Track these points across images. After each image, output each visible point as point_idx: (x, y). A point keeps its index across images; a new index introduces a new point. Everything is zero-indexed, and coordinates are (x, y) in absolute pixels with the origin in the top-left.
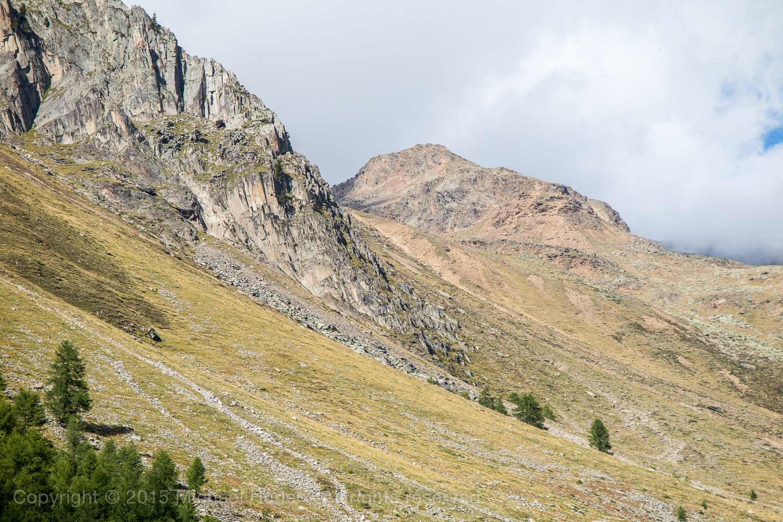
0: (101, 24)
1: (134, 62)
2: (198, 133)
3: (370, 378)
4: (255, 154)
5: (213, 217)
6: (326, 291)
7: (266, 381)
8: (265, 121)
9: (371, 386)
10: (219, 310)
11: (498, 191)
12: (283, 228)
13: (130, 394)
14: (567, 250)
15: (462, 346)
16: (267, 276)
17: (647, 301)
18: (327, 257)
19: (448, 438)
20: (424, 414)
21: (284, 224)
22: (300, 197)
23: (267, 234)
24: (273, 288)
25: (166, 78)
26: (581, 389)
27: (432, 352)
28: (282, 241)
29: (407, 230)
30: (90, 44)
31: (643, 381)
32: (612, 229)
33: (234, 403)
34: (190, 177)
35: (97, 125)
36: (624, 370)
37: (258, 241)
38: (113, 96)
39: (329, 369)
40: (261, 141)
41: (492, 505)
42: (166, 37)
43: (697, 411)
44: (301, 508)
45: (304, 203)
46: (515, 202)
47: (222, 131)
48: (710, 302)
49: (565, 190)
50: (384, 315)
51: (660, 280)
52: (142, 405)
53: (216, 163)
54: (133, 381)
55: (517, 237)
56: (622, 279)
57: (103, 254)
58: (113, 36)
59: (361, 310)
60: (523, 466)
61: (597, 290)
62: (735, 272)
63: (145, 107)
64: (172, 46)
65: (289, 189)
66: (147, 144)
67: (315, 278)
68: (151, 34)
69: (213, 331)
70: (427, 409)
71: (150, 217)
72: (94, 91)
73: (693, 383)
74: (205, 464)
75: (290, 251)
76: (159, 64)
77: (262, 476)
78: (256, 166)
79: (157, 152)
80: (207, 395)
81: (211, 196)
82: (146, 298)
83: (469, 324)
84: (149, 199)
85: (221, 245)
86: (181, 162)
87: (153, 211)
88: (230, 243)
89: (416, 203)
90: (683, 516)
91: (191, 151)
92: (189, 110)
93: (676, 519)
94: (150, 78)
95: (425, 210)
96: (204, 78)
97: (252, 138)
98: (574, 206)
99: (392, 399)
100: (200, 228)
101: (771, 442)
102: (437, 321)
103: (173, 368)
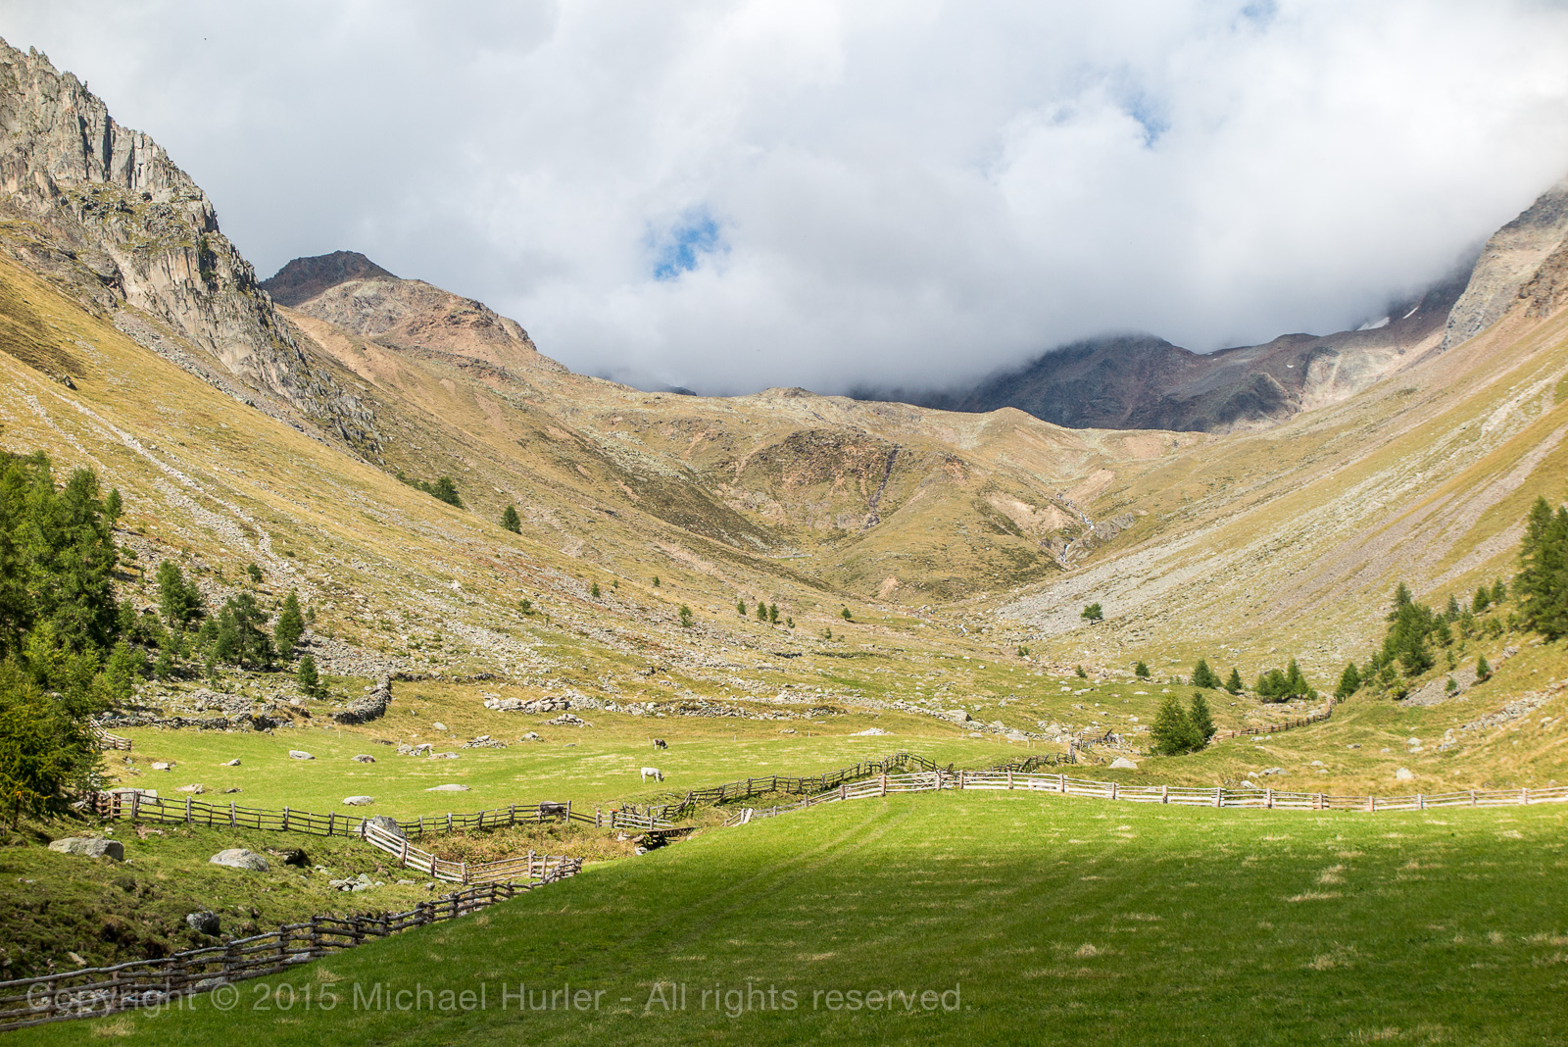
0: (31, 86)
1: (61, 127)
2: (123, 202)
3: (292, 445)
4: (181, 228)
5: (134, 287)
6: (245, 370)
7: (186, 437)
8: (193, 198)
9: (293, 452)
10: (139, 367)
11: (414, 301)
12: (206, 304)
13: (44, 427)
14: (477, 361)
15: (376, 435)
16: (186, 349)
17: (551, 414)
18: (248, 337)
19: (369, 506)
20: (345, 482)
21: (206, 300)
22: (224, 276)
23: (188, 309)
24: (192, 360)
25: (94, 146)
26: (489, 485)
27: (347, 437)
28: (203, 317)
29: (325, 326)
30: (18, 105)
31: (546, 483)
32: (520, 346)
33: (154, 446)
34: (113, 245)
35: (19, 184)
36: (527, 471)
37: (178, 314)
38: (36, 158)
39: (250, 431)
40: (187, 217)
41: (417, 566)
42: (97, 106)
43: (595, 514)
44: (223, 550)
45: (228, 282)
46: (430, 312)
47: (149, 203)
48: (609, 419)
49: (478, 306)
50: (302, 398)
51: (563, 397)
52: (56, 440)
53: (141, 235)
54: (47, 416)
55: (430, 346)
56: (528, 392)
57: (20, 301)
58: (42, 99)
59: (279, 391)
60: (442, 537)
61: (505, 398)
62: (630, 396)
63: (70, 173)
64: (102, 115)
65: (214, 266)
66: (70, 208)
67: (234, 356)
68: (81, 101)
69: (132, 385)
70: (349, 477)
71: (69, 280)
72: (18, 150)
73: (591, 490)
74: (124, 496)
75: (211, 327)
76: (87, 131)
77: (183, 518)
78: (181, 240)
79: (80, 218)
80: (126, 437)
81: (133, 266)
82: (62, 347)
83: (384, 416)
84: (69, 262)
85: (141, 314)
86: (104, 230)
87: (73, 274)
88: (150, 314)
89: (333, 306)
90: (596, 593)
91: (115, 219)
92: (116, 180)
93: (590, 595)
94: (77, 144)
95: (341, 314)
96: (133, 150)
97: (178, 213)
98: (487, 322)
99: (313, 466)
100: (120, 296)
101: (661, 545)
102: (353, 409)
103: (91, 409)
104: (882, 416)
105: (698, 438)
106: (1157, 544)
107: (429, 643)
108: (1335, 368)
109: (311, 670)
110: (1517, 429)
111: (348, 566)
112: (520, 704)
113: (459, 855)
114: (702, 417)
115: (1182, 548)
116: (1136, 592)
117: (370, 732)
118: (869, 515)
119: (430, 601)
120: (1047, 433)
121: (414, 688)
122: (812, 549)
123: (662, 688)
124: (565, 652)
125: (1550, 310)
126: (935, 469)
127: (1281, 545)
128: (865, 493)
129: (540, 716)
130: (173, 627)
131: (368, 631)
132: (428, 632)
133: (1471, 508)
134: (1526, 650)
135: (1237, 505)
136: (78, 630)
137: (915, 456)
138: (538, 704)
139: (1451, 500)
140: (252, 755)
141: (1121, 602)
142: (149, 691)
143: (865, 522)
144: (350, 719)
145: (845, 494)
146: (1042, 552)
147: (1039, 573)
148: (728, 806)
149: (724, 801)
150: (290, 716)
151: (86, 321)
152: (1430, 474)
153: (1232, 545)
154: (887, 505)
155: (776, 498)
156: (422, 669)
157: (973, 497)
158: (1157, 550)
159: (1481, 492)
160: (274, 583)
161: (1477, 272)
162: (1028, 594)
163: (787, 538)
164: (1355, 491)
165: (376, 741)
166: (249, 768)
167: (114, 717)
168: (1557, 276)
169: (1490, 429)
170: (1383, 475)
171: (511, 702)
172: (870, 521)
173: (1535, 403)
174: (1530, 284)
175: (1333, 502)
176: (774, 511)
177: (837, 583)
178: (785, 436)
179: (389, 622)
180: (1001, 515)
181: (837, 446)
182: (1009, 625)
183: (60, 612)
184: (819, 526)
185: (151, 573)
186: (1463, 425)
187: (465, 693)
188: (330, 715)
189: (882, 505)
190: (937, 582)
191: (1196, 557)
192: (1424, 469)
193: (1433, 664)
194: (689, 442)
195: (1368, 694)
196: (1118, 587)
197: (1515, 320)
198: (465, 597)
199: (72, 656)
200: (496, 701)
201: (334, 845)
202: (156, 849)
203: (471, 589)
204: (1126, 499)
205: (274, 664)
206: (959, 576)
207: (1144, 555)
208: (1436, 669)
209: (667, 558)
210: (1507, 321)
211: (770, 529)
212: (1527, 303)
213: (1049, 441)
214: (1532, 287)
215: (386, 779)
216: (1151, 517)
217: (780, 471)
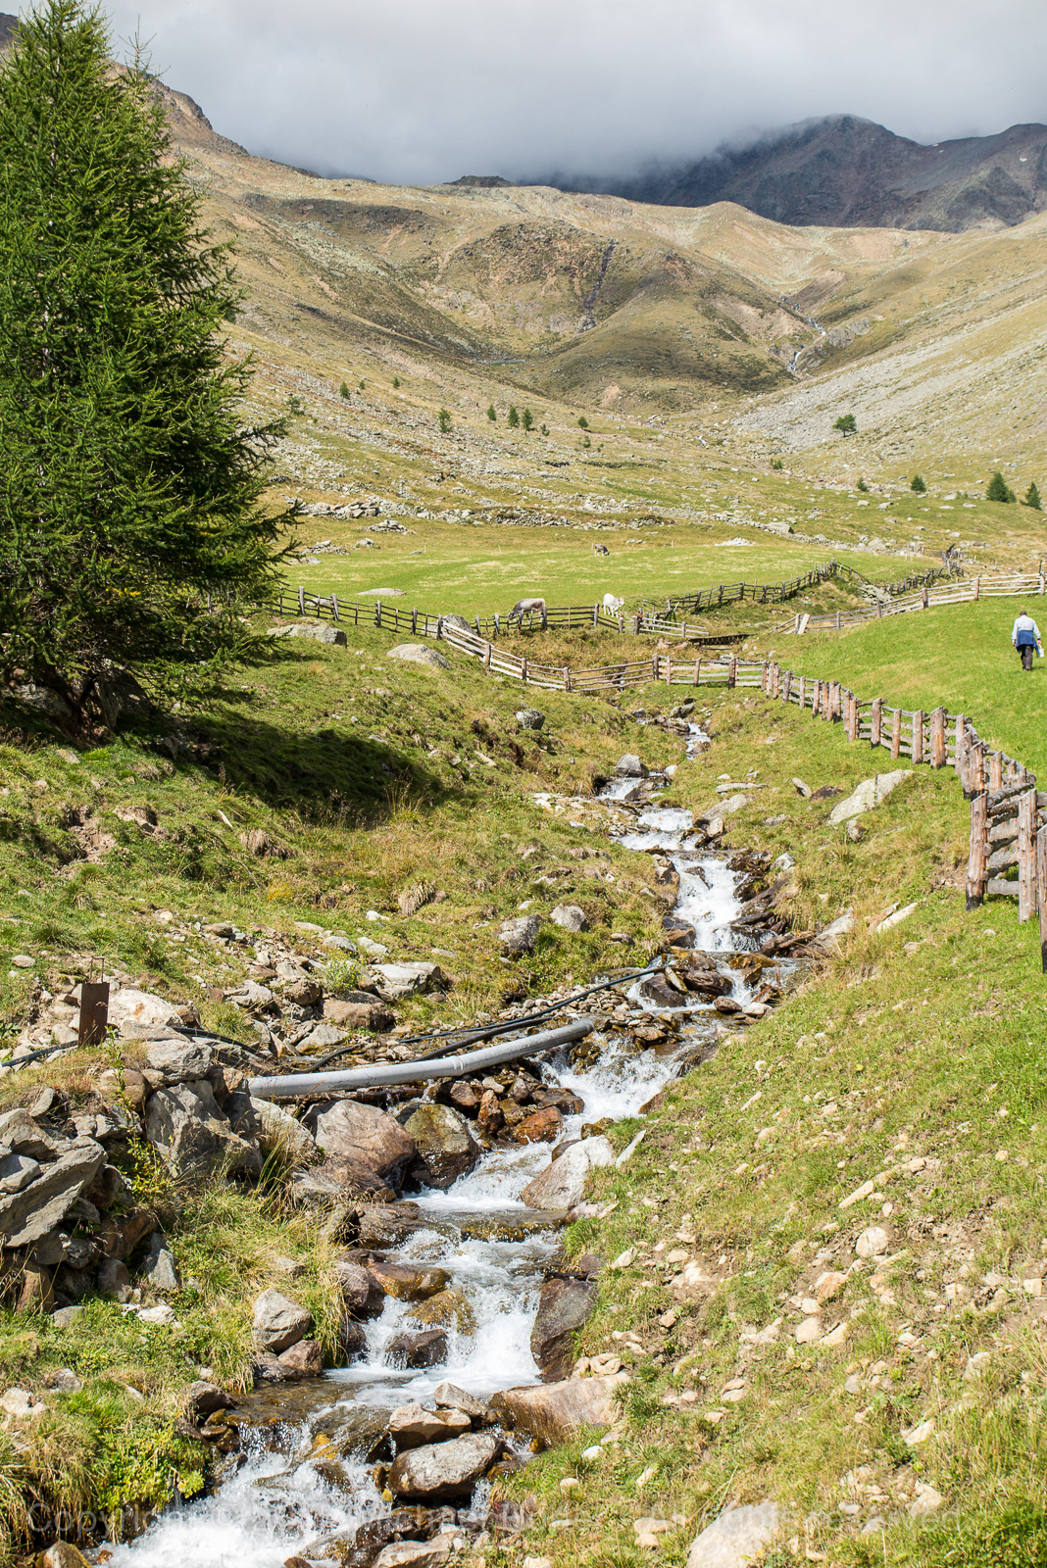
17: (236, 200)
32: (196, 124)
43: (296, 311)
48: (299, 207)
51: (247, 182)
56: (209, 175)
62: (320, 183)
73: (287, 286)
90: (345, 394)
93: (339, 396)
101: (371, 346)
104: (591, 209)
105: (398, 230)
106: (902, 352)
112: (328, 508)
114: (401, 207)
115: (931, 355)
116: (886, 402)
118: (584, 318)
120: (768, 230)
124: (348, 454)
126: (657, 268)
128: (579, 292)
129: (355, 522)
135: (986, 309)
137: (633, 253)
138: (347, 509)
143: (580, 325)
145: (558, 293)
146: (772, 360)
147: (772, 382)
149: (698, 610)
154: (603, 307)
155: (482, 298)
157: (698, 298)
158: (903, 358)
162: (766, 404)
163: (496, 341)
171: (318, 506)
172: (586, 324)
176: (481, 312)
178: (491, 229)
180: (727, 319)
184: (530, 328)
189: (598, 306)
191: (950, 365)
194: (388, 235)
204: (860, 302)
206: (684, 385)
207: (889, 363)
209: (380, 360)
211: (477, 331)
216: (890, 322)
217: (486, 268)
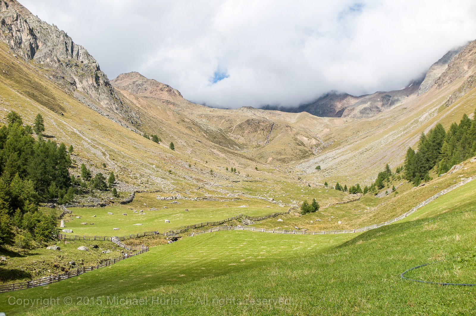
0: (53, 34)
1: (61, 44)
2: (76, 64)
3: (117, 128)
4: (91, 70)
5: (79, 85)
6: (107, 106)
7: (90, 127)
8: (94, 62)
9: (117, 130)
10: (79, 109)
11: (151, 85)
12: (97, 90)
13: (55, 128)
14: (167, 101)
15: (140, 122)
16: (92, 101)
17: (186, 115)
18: (107, 98)
19: (135, 144)
20: (130, 138)
21: (97, 88)
22: (102, 82)
23: (93, 91)
24: (93, 104)
25: (69, 49)
26: (168, 135)
27: (132, 123)
28: (96, 93)
29: (128, 93)
30: (50, 39)
31: (183, 134)
32: (179, 96)
33: (82, 132)
34: (73, 75)
35: (50, 59)
36: (179, 131)
37: (90, 92)
38: (55, 52)
39: (106, 125)
40: (92, 67)
41: (145, 161)
42: (69, 39)
43: (195, 142)
44: (97, 159)
45: (102, 84)
46: (155, 88)
47: (82, 64)
48: (200, 116)
49: (168, 86)
50: (121, 113)
51: (189, 110)
52: (58, 131)
53: (81, 72)
54: (56, 125)
55: (155, 97)
56: (180, 109)
57: (50, 92)
58: (56, 37)
59: (115, 112)
60: (153, 152)
61: (174, 111)
62: (207, 109)
63: (63, 56)
64: (71, 41)
65: (99, 80)
66: (63, 65)
67: (104, 103)
68: (65, 37)
69: (77, 114)
71: (63, 84)
72: (50, 51)
73: (195, 135)
74: (73, 147)
75: (98, 95)
76: (67, 45)
77: (88, 151)
78: (91, 73)
79: (65, 68)
80: (75, 130)
81: (79, 80)
82: (60, 104)
83: (142, 117)
84: (63, 79)
85: (81, 92)
86: (71, 71)
87: (64, 82)
88: (83, 92)
89: (131, 86)
90: (190, 166)
91: (74, 68)
92: (74, 58)
93: (188, 167)
94: (65, 49)
95: (133, 88)
96: (79, 50)
97: (90, 66)
98: (170, 90)
99: (122, 134)
100: (75, 88)
101: (212, 150)
102: (134, 115)
103: (67, 122)
105: (223, 121)
106: (338, 149)
107: (145, 182)
108: (390, 100)
109: (116, 191)
110: (427, 120)
111: (127, 162)
112: (165, 198)
113: (131, 244)
114: (224, 115)
115: (343, 150)
116: (330, 162)
117: (128, 206)
118: (266, 141)
119: (147, 171)
120: (314, 118)
121: (140, 194)
122: (252, 150)
123: (201, 193)
124: (178, 183)
125: (442, 87)
126: (283, 129)
127: (367, 150)
128: (265, 135)
129: (169, 201)
130: (84, 180)
131: (131, 179)
132: (146, 179)
133: (412, 142)
134: (404, 184)
135: (359, 138)
136: (61, 183)
137: (278, 125)
138: (169, 198)
139: (408, 140)
140: (99, 213)
141: (326, 165)
142: (77, 198)
143: (265, 143)
144: (124, 203)
145: (260, 135)
146: (310, 151)
147: (309, 156)
148: (196, 229)
149: (196, 228)
150: (109, 203)
151: (66, 96)
152: (405, 132)
153: (355, 150)
154: (271, 138)
155: (243, 136)
156: (143, 189)
157: (293, 136)
158: (338, 150)
159: (415, 138)
160: (109, 167)
161: (427, 75)
162: (304, 162)
163: (245, 147)
164: (386, 136)
165: (129, 209)
166: (98, 217)
167: (68, 205)
168: (444, 78)
169: (421, 120)
170: (394, 132)
171: (163, 198)
172: (267, 142)
173: (433, 114)
174: (438, 80)
175: (381, 139)
176: (242, 140)
177: (257, 159)
178: (245, 120)
179: (136, 177)
180: (300, 141)
181: (258, 123)
182: (298, 171)
183: (57, 179)
184: (253, 143)
185: (80, 166)
186: (415, 119)
187: (152, 195)
188: (119, 202)
189: (270, 138)
190: (282, 159)
191: (346, 153)
192: (404, 131)
193: (384, 187)
194: (221, 122)
195: (369, 194)
196: (326, 160)
197: (433, 90)
198: (156, 169)
199: (60, 190)
200: (159, 197)
201: (104, 243)
202: (68, 246)
203: (158, 167)
204: (332, 136)
205: (108, 189)
206: (288, 157)
207: (334, 152)
208: (385, 188)
209: (213, 153)
210: (431, 90)
211: (241, 144)
212: (437, 85)
213: (314, 121)
214: (438, 81)
215: (127, 221)
216: (338, 141)
217: (244, 129)
